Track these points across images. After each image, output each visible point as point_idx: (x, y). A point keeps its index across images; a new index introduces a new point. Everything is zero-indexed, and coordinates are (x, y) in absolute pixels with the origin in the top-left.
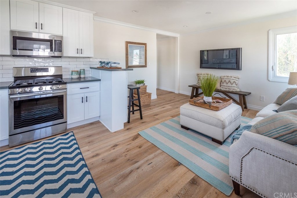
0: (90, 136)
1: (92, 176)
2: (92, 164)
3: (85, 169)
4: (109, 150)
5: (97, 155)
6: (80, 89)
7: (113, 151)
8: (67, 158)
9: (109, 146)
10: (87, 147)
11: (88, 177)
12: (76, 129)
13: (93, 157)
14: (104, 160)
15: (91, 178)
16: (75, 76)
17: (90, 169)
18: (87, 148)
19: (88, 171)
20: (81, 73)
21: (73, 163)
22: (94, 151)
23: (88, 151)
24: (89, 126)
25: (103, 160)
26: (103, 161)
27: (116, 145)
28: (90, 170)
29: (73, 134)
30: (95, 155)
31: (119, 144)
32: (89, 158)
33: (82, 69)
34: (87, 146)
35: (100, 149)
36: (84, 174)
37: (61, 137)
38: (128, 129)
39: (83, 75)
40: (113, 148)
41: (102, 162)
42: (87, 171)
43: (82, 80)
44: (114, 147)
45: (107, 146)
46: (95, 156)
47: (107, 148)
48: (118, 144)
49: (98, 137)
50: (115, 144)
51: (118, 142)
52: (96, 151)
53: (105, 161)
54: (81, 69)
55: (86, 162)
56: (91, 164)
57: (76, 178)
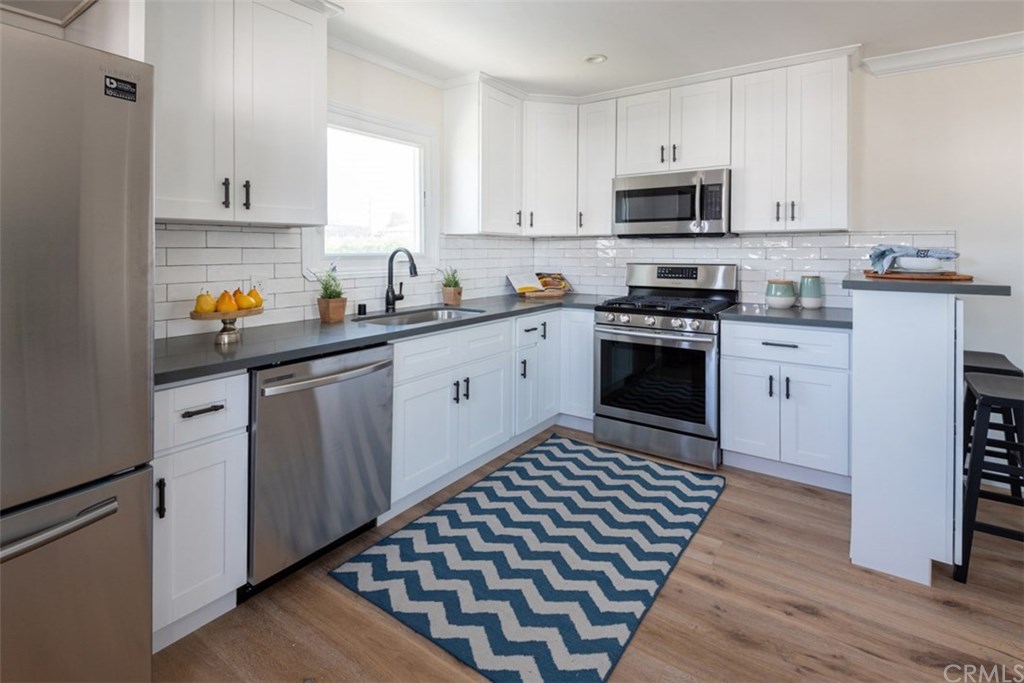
0: (761, 521)
1: (649, 614)
2: (680, 591)
3: (651, 586)
4: (770, 603)
5: (718, 583)
6: (763, 344)
7: (776, 614)
8: (650, 529)
9: (788, 592)
10: (720, 542)
11: (637, 607)
12: (748, 479)
13: (703, 578)
14: (718, 612)
15: (638, 616)
16: (780, 300)
17: (662, 596)
18: (714, 543)
19: (652, 594)
20: (804, 292)
21: (646, 551)
22: (724, 568)
23: (710, 553)
24: (795, 492)
25: (718, 608)
26: (715, 610)
27: (811, 611)
28: (658, 598)
29: (721, 485)
30: (714, 579)
31: (825, 617)
32: (689, 572)
33: (808, 277)
34: (721, 539)
35: (746, 576)
36: (637, 591)
37: (691, 475)
38: (948, 603)
39: (811, 297)
40: (791, 609)
41: (710, 612)
42: (648, 593)
43: (806, 316)
44: (797, 607)
45: (774, 587)
46: (711, 581)
47: (769, 593)
48: (825, 612)
49: (784, 540)
50: (812, 604)
51: (833, 609)
52: (730, 571)
53: (718, 616)
54: (803, 277)
55: (673, 573)
56: (679, 588)
57: (615, 584)
